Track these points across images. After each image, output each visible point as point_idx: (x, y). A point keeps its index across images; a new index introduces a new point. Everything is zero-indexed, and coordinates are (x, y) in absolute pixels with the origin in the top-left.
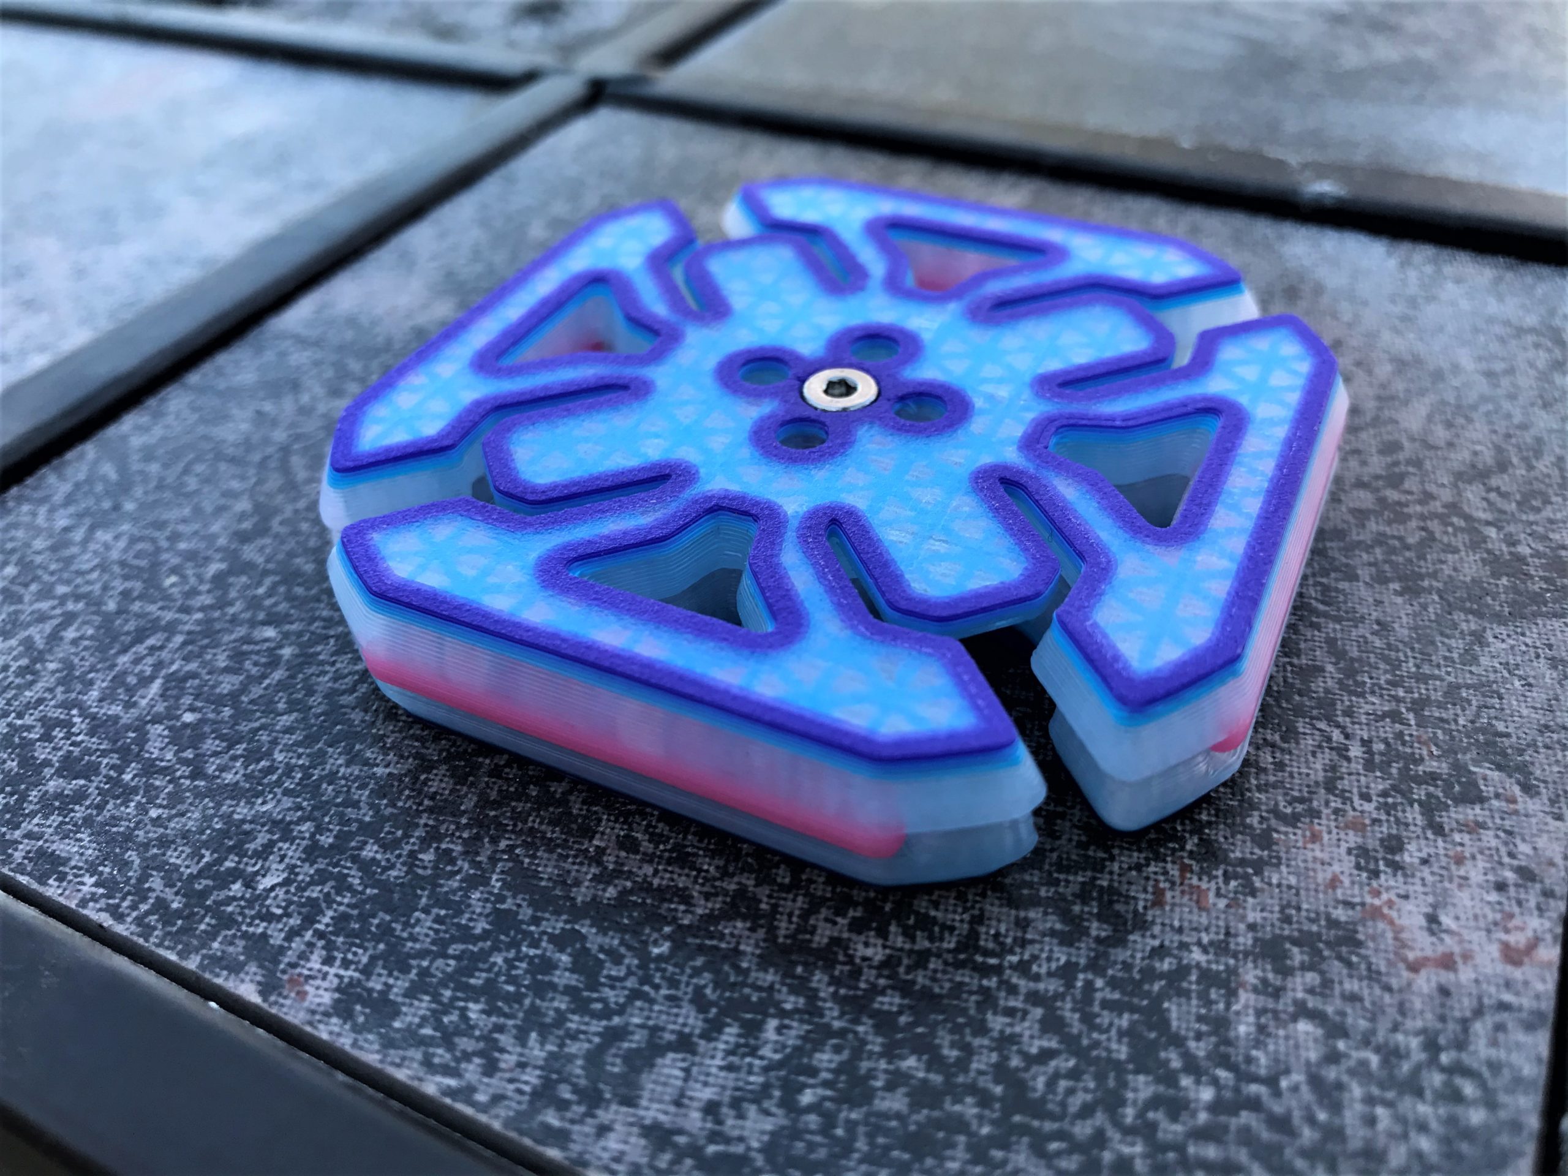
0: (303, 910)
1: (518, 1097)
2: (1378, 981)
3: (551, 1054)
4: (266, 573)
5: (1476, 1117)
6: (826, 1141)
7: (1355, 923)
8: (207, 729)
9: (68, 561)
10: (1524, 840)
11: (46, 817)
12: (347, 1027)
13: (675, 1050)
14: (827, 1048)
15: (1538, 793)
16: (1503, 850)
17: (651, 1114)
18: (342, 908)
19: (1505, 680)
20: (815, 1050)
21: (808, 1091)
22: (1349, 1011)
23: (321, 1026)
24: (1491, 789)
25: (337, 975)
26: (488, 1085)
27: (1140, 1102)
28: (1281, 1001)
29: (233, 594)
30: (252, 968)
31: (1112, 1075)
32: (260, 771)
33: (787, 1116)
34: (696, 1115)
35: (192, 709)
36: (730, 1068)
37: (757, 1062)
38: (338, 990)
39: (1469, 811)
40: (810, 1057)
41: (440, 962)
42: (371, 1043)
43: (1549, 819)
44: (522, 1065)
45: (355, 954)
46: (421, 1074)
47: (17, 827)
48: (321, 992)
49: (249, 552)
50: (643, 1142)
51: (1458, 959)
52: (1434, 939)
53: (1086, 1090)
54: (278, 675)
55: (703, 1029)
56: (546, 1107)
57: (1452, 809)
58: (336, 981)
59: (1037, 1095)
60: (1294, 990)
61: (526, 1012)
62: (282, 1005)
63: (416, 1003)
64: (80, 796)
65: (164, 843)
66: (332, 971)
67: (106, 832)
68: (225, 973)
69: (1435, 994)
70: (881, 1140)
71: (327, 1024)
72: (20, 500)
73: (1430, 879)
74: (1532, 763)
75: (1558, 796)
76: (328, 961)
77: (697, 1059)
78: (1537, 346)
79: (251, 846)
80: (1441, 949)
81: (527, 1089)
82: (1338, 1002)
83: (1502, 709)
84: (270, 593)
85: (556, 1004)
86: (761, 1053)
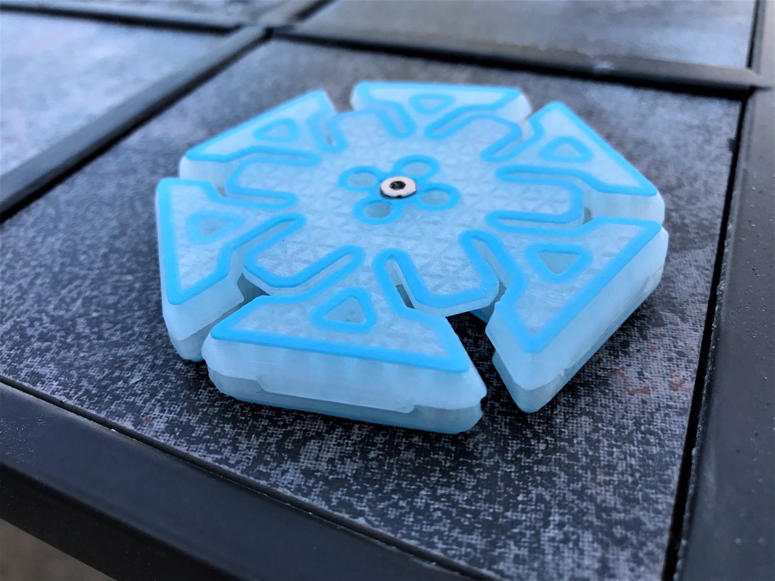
0: (151, 391)
1: (247, 461)
2: (617, 400)
3: (261, 443)
4: (126, 252)
5: (655, 450)
6: (380, 472)
7: (607, 377)
8: (103, 319)
9: (36, 251)
10: (681, 341)
11: (34, 358)
12: (172, 437)
13: (315, 439)
14: (380, 435)
15: (688, 321)
16: (672, 345)
17: (305, 464)
18: (167, 389)
19: (676, 276)
20: (374, 436)
21: (372, 452)
22: (604, 412)
23: (160, 437)
24: (668, 320)
25: (166, 417)
26: (234, 457)
27: (514, 452)
28: (575, 409)
29: (112, 262)
30: (129, 415)
31: (502, 441)
32: (128, 335)
33: (363, 463)
34: (324, 464)
35: (96, 311)
36: (339, 444)
37: (350, 442)
38: (167, 422)
39: (658, 330)
40: (373, 439)
41: (211, 409)
42: (183, 443)
43: (692, 332)
44: (249, 448)
45: (174, 408)
46: (205, 454)
47: (21, 363)
48: (160, 423)
49: (118, 244)
50: (302, 476)
51: (651, 389)
52: (641, 382)
53: (491, 447)
54: (134, 295)
55: (326, 430)
56: (260, 464)
57: (651, 329)
58: (166, 419)
59: (470, 450)
60: (580, 405)
61: (249, 427)
62: (143, 430)
63: (202, 426)
64: (48, 349)
65: (87, 367)
66: (164, 415)
67: (61, 363)
68: (117, 418)
69: (641, 403)
70: (403, 470)
71: (163, 436)
72: (11, 225)
73: (640, 357)
74: (686, 309)
75: (696, 322)
76: (163, 411)
77: (324, 442)
78: (698, 134)
79: (126, 366)
80: (643, 385)
81: (251, 457)
82: (600, 408)
83: (674, 288)
84: (129, 260)
85: (263, 423)
86: (351, 438)
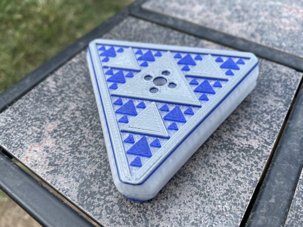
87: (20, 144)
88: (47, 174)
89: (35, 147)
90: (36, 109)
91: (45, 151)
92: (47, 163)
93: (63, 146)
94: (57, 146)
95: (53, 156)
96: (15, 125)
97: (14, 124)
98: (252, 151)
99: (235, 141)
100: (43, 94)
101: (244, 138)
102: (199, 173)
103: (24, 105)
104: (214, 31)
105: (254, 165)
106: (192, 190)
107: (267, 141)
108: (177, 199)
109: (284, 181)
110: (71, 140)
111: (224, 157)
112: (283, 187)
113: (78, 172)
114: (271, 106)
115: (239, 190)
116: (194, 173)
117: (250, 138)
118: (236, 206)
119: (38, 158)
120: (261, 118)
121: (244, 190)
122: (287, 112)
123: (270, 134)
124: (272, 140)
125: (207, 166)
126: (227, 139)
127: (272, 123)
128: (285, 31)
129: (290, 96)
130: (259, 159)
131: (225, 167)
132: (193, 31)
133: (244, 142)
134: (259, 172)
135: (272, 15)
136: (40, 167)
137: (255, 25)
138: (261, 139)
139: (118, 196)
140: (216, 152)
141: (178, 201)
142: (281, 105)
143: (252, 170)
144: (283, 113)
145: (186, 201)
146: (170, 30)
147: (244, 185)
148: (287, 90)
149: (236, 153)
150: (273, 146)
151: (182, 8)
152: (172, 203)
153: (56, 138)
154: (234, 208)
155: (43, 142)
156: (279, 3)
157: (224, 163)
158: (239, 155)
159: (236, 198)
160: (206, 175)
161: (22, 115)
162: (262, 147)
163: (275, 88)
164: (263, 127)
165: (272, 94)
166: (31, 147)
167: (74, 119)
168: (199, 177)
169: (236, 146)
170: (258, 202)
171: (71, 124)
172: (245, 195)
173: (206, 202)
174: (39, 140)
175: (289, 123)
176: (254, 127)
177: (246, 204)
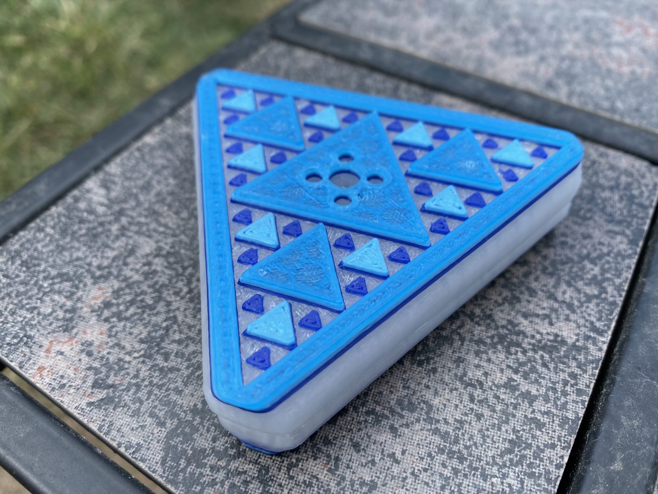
87: (25, 336)
88: (88, 409)
89: (61, 344)
90: (60, 252)
91: (85, 353)
92: (90, 382)
93: (127, 340)
94: (112, 341)
95: (102, 365)
96: (11, 292)
97: (10, 289)
98: (564, 349)
99: (524, 326)
100: (77, 217)
101: (544, 319)
102: (445, 402)
103: (32, 244)
104: (464, 75)
105: (568, 381)
106: (430, 442)
107: (596, 326)
108: (397, 465)
109: (640, 418)
110: (145, 325)
111: (501, 363)
112: (640, 435)
113: (163, 403)
114: (601, 243)
115: (538, 442)
116: (435, 403)
117: (558, 318)
118: (533, 480)
119: (68, 370)
120: (580, 273)
121: (550, 442)
122: (637, 257)
123: (600, 308)
124: (606, 323)
125: (463, 386)
126: (504, 323)
127: (605, 284)
128: (621, 75)
129: (640, 222)
130: (579, 367)
131: (504, 387)
132: (416, 73)
133: (544, 328)
134: (581, 398)
135: (589, 40)
136: (72, 391)
137: (554, 63)
138: (581, 322)
139: (257, 460)
140: (483, 352)
141: (399, 469)
142: (621, 242)
143: (565, 394)
144: (627, 261)
145: (416, 468)
146: (364, 71)
147: (549, 430)
148: (634, 207)
149: (528, 354)
150: (609, 337)
151: (390, 22)
152: (384, 474)
153: (110, 322)
154: (529, 485)
155: (79, 331)
156: (603, 14)
157: (500, 378)
158: (535, 358)
159: (532, 460)
160: (462, 407)
161: (28, 268)
162: (584, 340)
163: (606, 203)
164: (585, 293)
165: (600, 217)
166: (51, 342)
167: (151, 276)
168: (446, 411)
169: (527, 337)
170: (585, 471)
171: (144, 287)
172: (552, 454)
173: (465, 471)
174: (70, 326)
175: (644, 284)
176: (564, 293)
177: (557, 474)
